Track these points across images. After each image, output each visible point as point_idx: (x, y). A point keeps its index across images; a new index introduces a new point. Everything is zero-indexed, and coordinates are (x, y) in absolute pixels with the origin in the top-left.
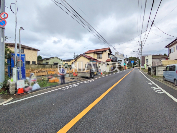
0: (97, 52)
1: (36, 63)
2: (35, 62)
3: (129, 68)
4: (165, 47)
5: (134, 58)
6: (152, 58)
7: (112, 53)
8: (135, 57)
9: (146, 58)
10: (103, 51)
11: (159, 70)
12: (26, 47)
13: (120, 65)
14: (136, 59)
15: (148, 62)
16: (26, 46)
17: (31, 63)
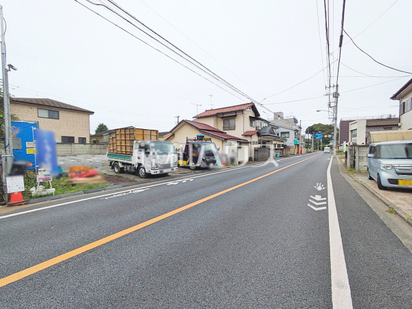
0: (223, 113)
1: (88, 141)
2: (85, 138)
3: (309, 150)
4: (392, 98)
5: (327, 126)
6: (367, 126)
7: (259, 115)
8: (329, 124)
9: (352, 127)
10: (236, 112)
11: (361, 155)
12: (63, 107)
13: (285, 144)
14: (330, 128)
15: (355, 136)
16: (64, 104)
17: (76, 141)
